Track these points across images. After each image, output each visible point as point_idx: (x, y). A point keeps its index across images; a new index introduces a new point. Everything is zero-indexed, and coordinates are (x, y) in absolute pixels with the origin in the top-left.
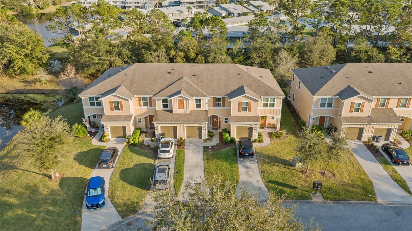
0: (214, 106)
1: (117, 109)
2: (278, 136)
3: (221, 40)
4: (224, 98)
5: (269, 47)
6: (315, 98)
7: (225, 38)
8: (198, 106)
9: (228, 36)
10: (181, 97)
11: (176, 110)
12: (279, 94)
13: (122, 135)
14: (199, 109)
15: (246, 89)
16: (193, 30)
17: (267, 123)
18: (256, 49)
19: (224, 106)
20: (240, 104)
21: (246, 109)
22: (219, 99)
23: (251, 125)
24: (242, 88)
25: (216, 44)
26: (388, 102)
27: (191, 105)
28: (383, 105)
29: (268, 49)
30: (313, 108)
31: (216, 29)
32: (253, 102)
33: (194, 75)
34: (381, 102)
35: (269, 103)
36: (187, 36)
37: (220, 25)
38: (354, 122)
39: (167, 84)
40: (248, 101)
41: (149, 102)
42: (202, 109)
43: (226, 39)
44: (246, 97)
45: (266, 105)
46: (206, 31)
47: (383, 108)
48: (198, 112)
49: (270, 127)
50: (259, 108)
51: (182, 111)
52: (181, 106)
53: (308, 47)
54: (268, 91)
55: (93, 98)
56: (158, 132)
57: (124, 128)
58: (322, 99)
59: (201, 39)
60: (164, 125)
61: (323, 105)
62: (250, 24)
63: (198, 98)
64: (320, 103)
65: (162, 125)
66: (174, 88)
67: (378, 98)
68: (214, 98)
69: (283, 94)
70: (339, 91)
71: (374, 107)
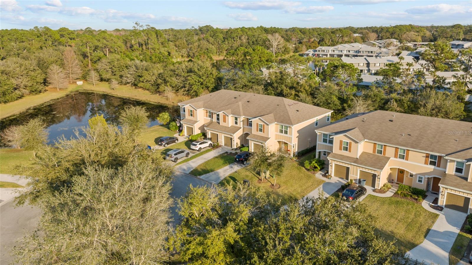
6: (317, 132)
8: (236, 123)
13: (191, 134)
14: (236, 125)
17: (288, 149)
26: (385, 149)
28: (380, 152)
30: (318, 142)
34: (378, 148)
35: (284, 130)
38: (339, 159)
45: (281, 131)
47: (381, 155)
57: (192, 129)
63: (236, 116)
64: (323, 138)
65: (212, 132)
67: (374, 143)
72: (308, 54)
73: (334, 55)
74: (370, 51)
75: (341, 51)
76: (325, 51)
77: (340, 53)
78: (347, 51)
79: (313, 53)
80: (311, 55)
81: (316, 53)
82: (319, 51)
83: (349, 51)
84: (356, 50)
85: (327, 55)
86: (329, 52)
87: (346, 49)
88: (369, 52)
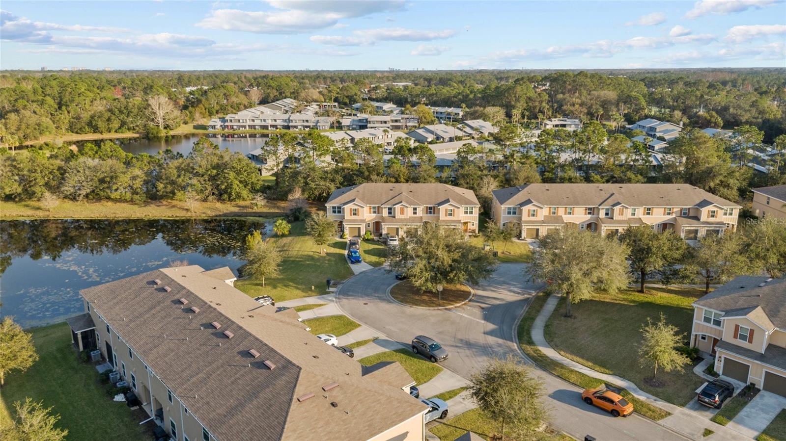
0: (427, 213)
1: (355, 214)
2: (476, 236)
3: (430, 168)
4: (434, 207)
5: (475, 174)
6: (503, 206)
7: (433, 166)
8: (415, 213)
9: (437, 164)
10: (402, 205)
11: (398, 215)
12: (475, 204)
13: (357, 235)
14: (415, 215)
15: (450, 200)
16: (401, 158)
17: (468, 228)
18: (463, 176)
19: (434, 213)
20: (446, 210)
21: (450, 215)
22: (430, 208)
23: (454, 226)
24: (449, 199)
25: (425, 171)
26: (557, 210)
27: (409, 212)
28: (555, 212)
29: (476, 176)
30: (502, 215)
31: (424, 157)
32: (456, 209)
33: (411, 192)
34: (553, 210)
35: (468, 211)
36: (397, 163)
37: (429, 153)
38: (532, 224)
39: (390, 197)
40: (452, 208)
41: (378, 210)
42: (417, 215)
43: (435, 167)
44: (451, 205)
45: (466, 213)
46: (414, 159)
47: (555, 215)
48: (415, 217)
49: (471, 232)
50: (461, 215)
51: (403, 217)
52: (402, 212)
53: (515, 175)
54: (467, 202)
55: (335, 207)
56: (384, 232)
57: (359, 228)
58: (508, 208)
59: (410, 166)
60: (390, 226)
61: (509, 213)
62: (459, 153)
63: (415, 207)
64: (507, 211)
65: (388, 226)
66: (397, 200)
67: (549, 207)
68: (427, 207)
69: (478, 203)
70: (521, 202)
71: (548, 214)
72: (214, 126)
73: (255, 126)
74: (305, 119)
75: (265, 120)
76: (241, 121)
77: (263, 123)
78: (272, 120)
79: (222, 124)
80: (218, 127)
81: (226, 124)
82: (231, 121)
83: (275, 120)
84: (284, 119)
85: (245, 127)
86: (246, 122)
87: (271, 118)
88: (303, 120)
